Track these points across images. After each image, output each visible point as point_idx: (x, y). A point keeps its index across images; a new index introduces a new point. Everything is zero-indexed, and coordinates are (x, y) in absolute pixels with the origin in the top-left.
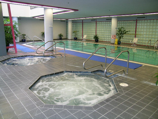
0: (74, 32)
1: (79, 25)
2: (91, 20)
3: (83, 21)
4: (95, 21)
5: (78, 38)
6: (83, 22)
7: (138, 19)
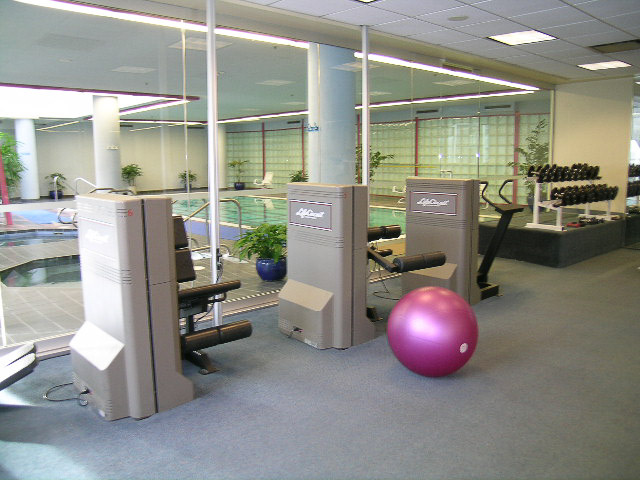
0: (233, 165)
1: (251, 140)
2: (289, 123)
3: (263, 124)
4: (299, 125)
5: (247, 186)
6: (263, 129)
7: (420, 116)
